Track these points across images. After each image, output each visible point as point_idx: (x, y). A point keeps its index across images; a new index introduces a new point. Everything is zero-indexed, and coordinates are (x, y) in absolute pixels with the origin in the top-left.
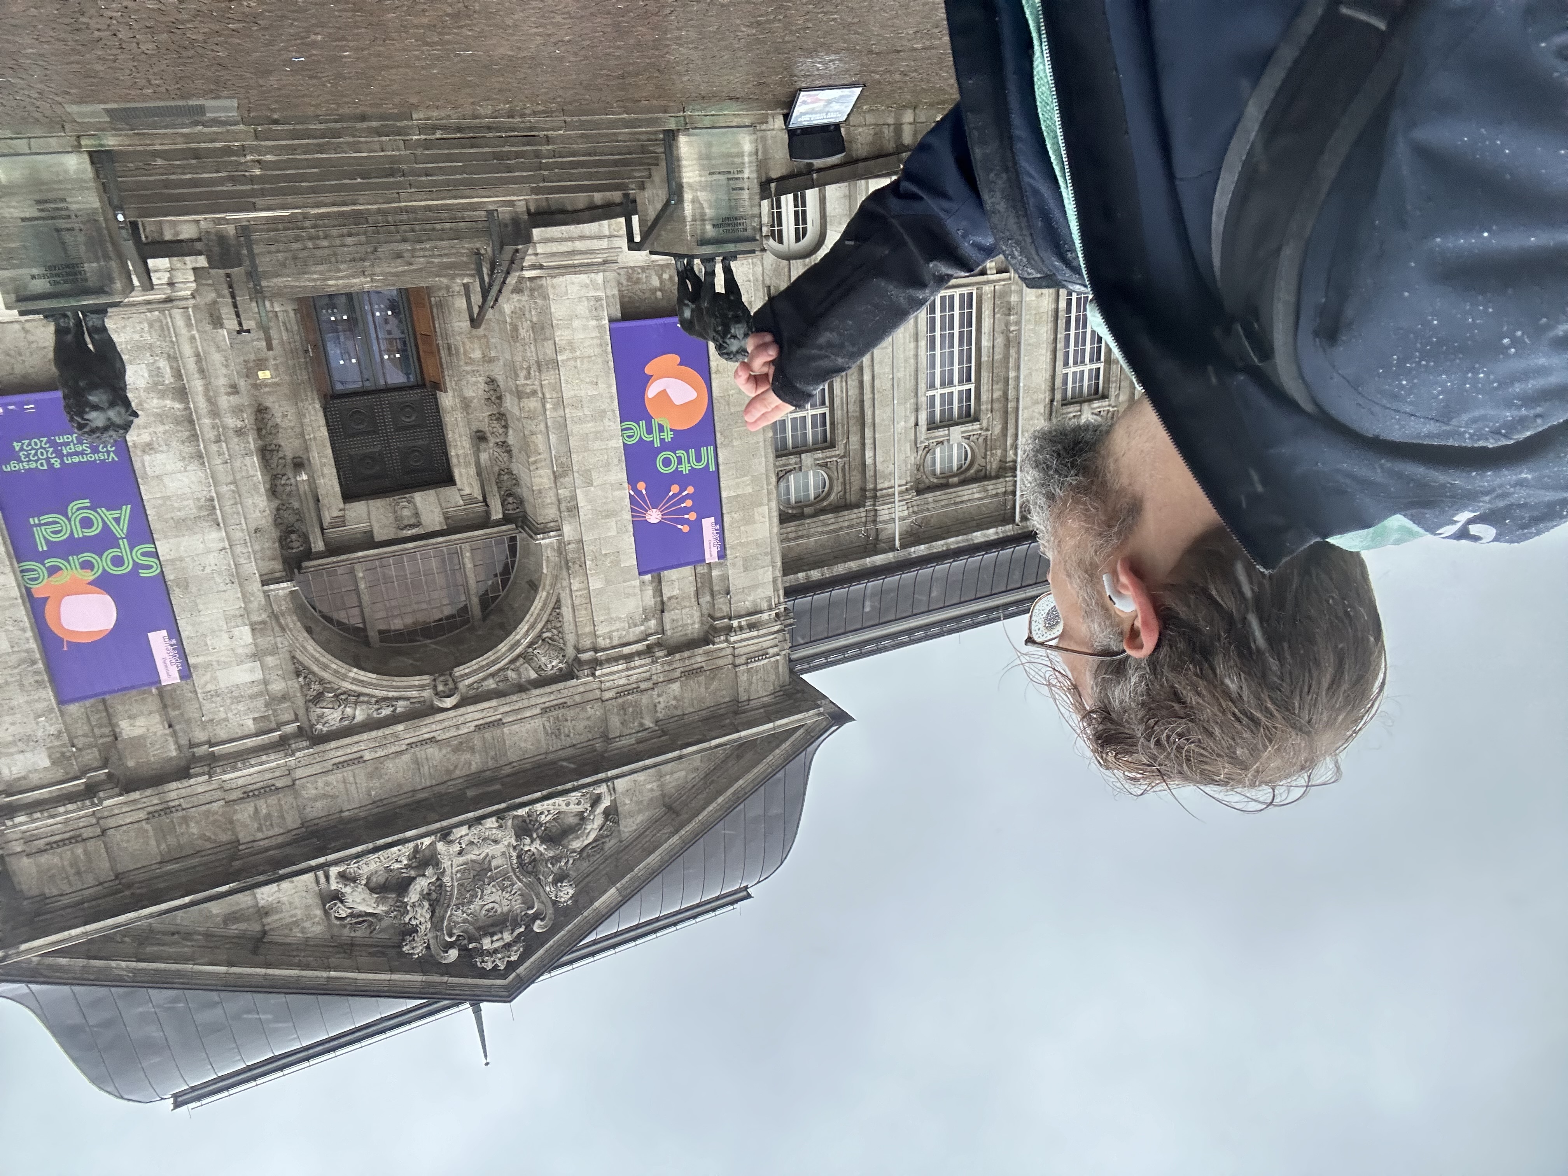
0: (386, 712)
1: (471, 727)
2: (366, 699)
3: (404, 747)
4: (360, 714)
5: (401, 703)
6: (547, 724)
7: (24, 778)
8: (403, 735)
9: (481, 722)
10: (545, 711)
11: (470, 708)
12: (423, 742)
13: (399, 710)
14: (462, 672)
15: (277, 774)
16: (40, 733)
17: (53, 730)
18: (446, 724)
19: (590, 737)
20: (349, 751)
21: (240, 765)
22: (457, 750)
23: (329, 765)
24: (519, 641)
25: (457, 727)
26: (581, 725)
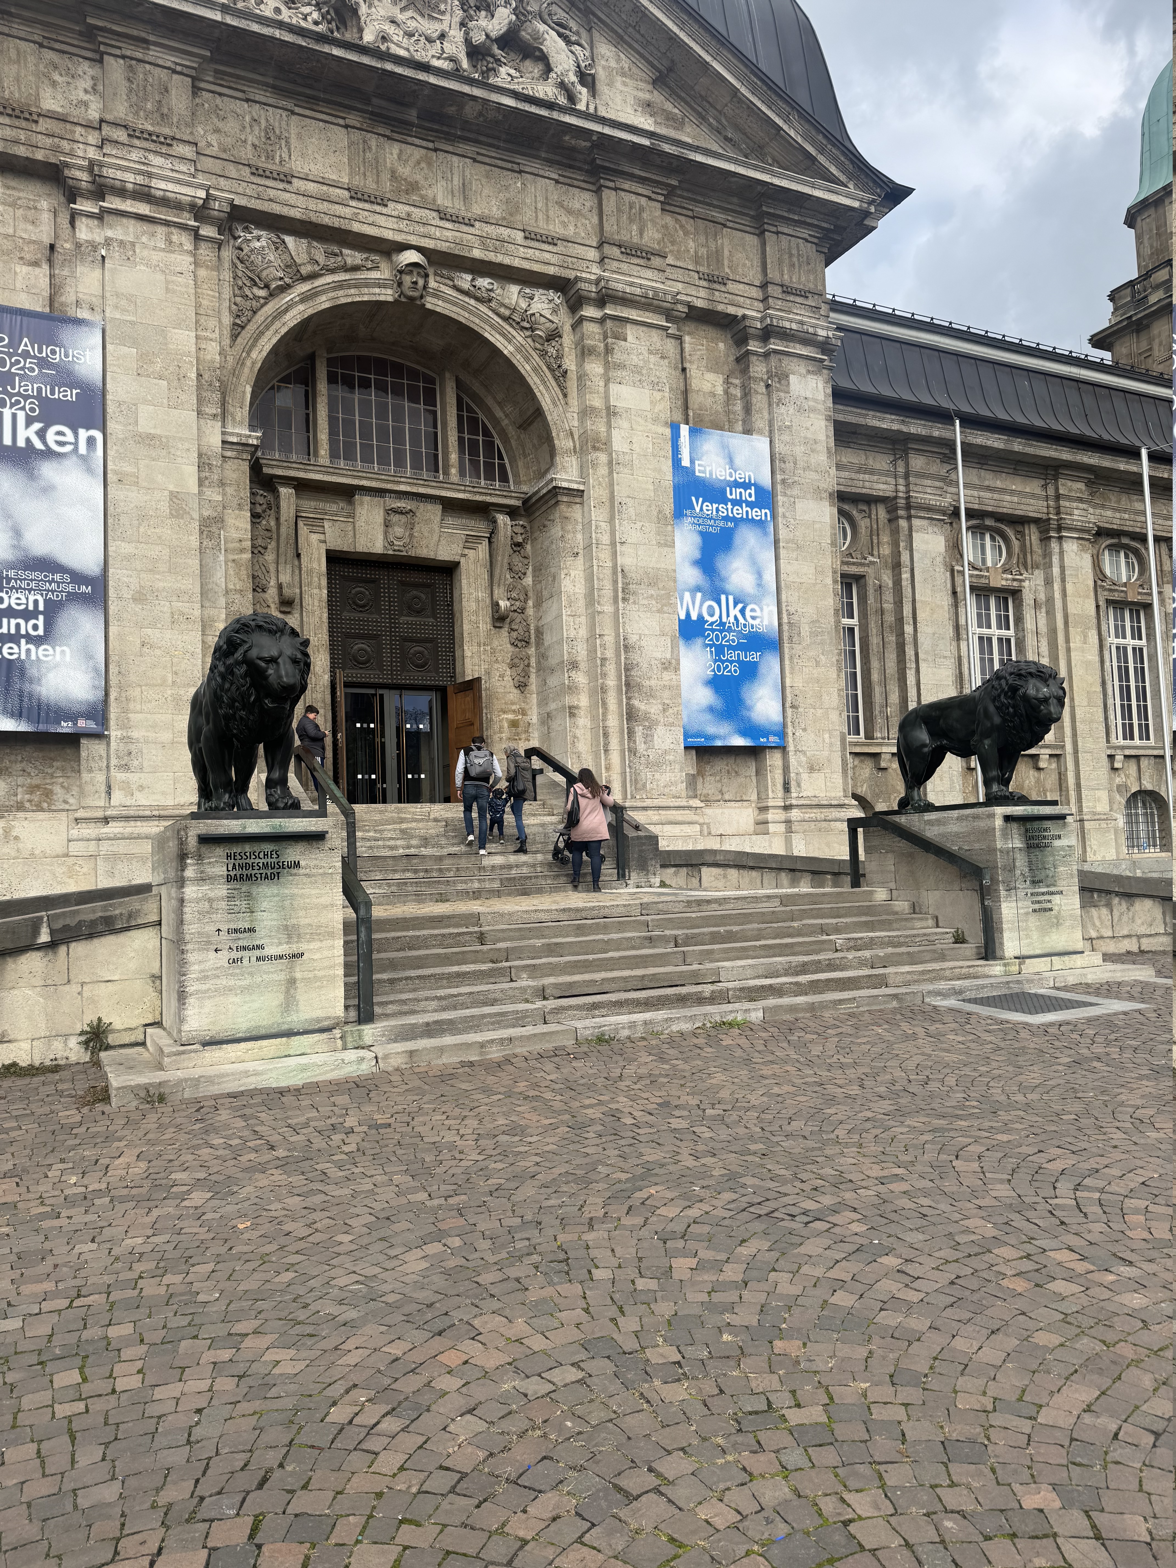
0: (484, 282)
1: (393, 208)
2: (502, 310)
3: (477, 224)
4: (513, 293)
5: (466, 286)
6: (285, 156)
7: (809, 372)
8: (476, 242)
9: (378, 208)
10: (286, 178)
11: (389, 235)
12: (455, 219)
13: (469, 277)
14: (383, 291)
15: (615, 264)
16: (791, 411)
17: (783, 409)
18: (422, 229)
19: (218, 100)
20: (537, 252)
21: (651, 294)
22: (413, 187)
23: (560, 248)
24: (302, 301)
25: (408, 217)
26: (231, 126)
